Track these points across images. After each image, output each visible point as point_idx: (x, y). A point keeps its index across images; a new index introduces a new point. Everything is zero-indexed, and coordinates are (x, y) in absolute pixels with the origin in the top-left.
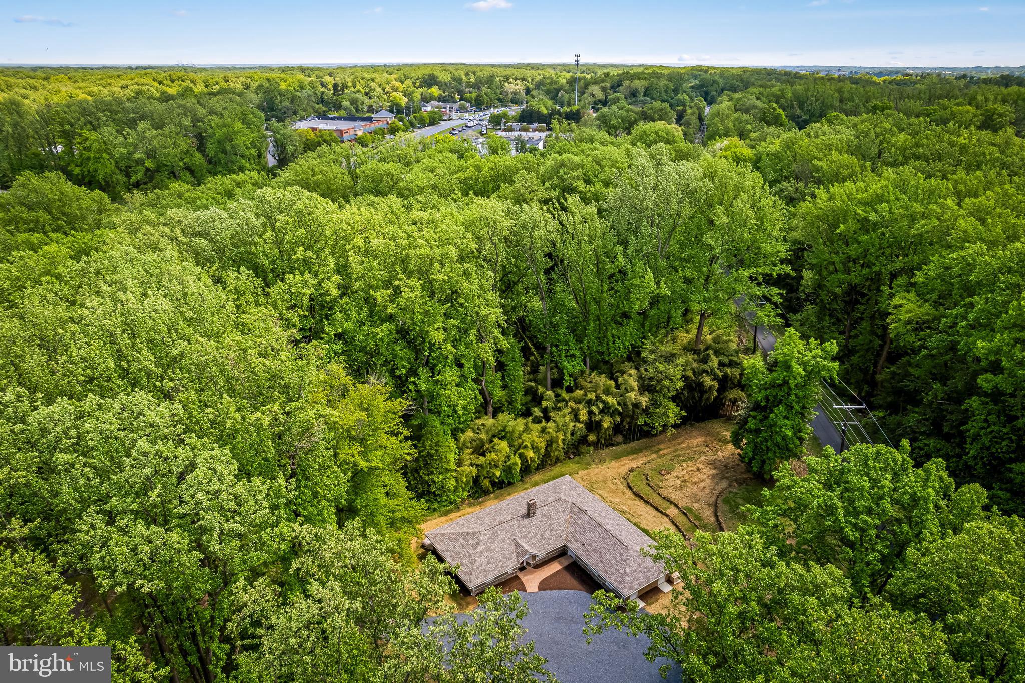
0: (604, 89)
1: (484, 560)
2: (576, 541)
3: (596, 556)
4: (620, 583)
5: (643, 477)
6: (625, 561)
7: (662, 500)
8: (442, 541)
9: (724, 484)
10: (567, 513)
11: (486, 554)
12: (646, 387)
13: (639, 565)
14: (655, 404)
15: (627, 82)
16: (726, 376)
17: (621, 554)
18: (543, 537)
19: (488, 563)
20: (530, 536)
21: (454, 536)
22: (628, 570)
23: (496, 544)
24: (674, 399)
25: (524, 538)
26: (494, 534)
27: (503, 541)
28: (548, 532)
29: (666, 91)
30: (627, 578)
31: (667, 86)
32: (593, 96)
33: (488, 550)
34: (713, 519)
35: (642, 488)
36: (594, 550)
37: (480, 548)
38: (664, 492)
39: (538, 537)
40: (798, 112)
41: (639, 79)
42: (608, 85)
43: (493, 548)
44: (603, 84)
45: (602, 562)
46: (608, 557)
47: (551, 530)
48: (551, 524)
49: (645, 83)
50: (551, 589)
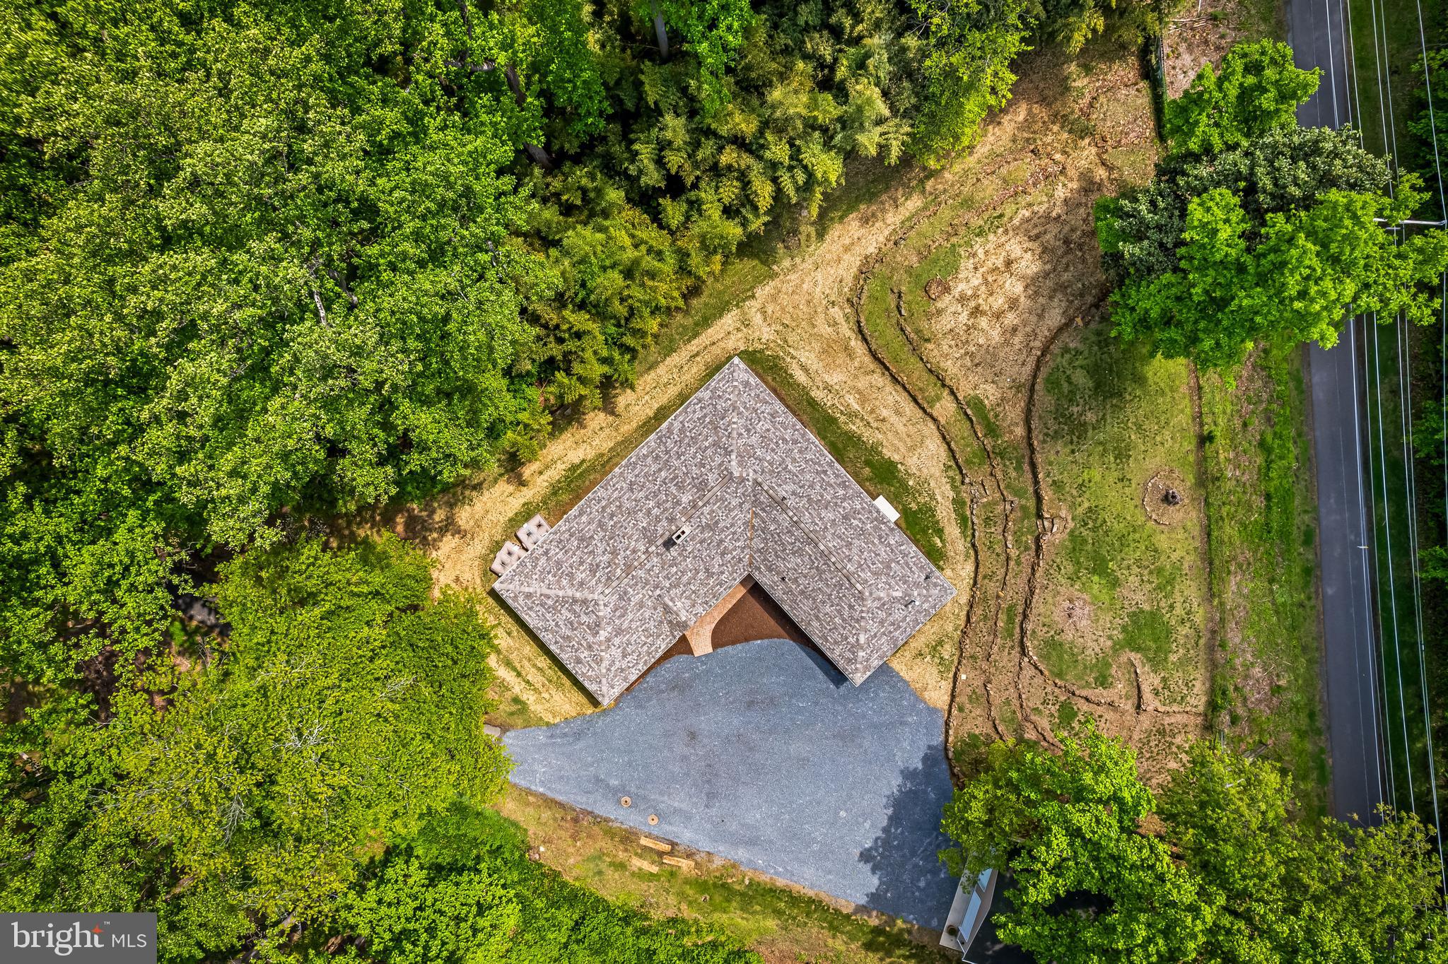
1: (616, 652)
2: (770, 569)
3: (806, 605)
4: (849, 661)
5: (891, 301)
6: (858, 621)
7: (926, 375)
8: (531, 609)
10: (746, 506)
11: (617, 641)
13: (882, 622)
17: (851, 607)
18: (709, 574)
19: (624, 656)
20: (685, 579)
21: (550, 602)
22: (862, 639)
23: (630, 616)
25: (676, 586)
26: (621, 598)
27: (641, 605)
28: (718, 560)
30: (861, 654)
33: (619, 632)
34: (1020, 431)
35: (887, 336)
36: (802, 592)
37: (603, 635)
39: (701, 575)
43: (625, 626)
45: (817, 618)
46: (828, 609)
47: (723, 554)
48: (721, 541)
50: (733, 643)
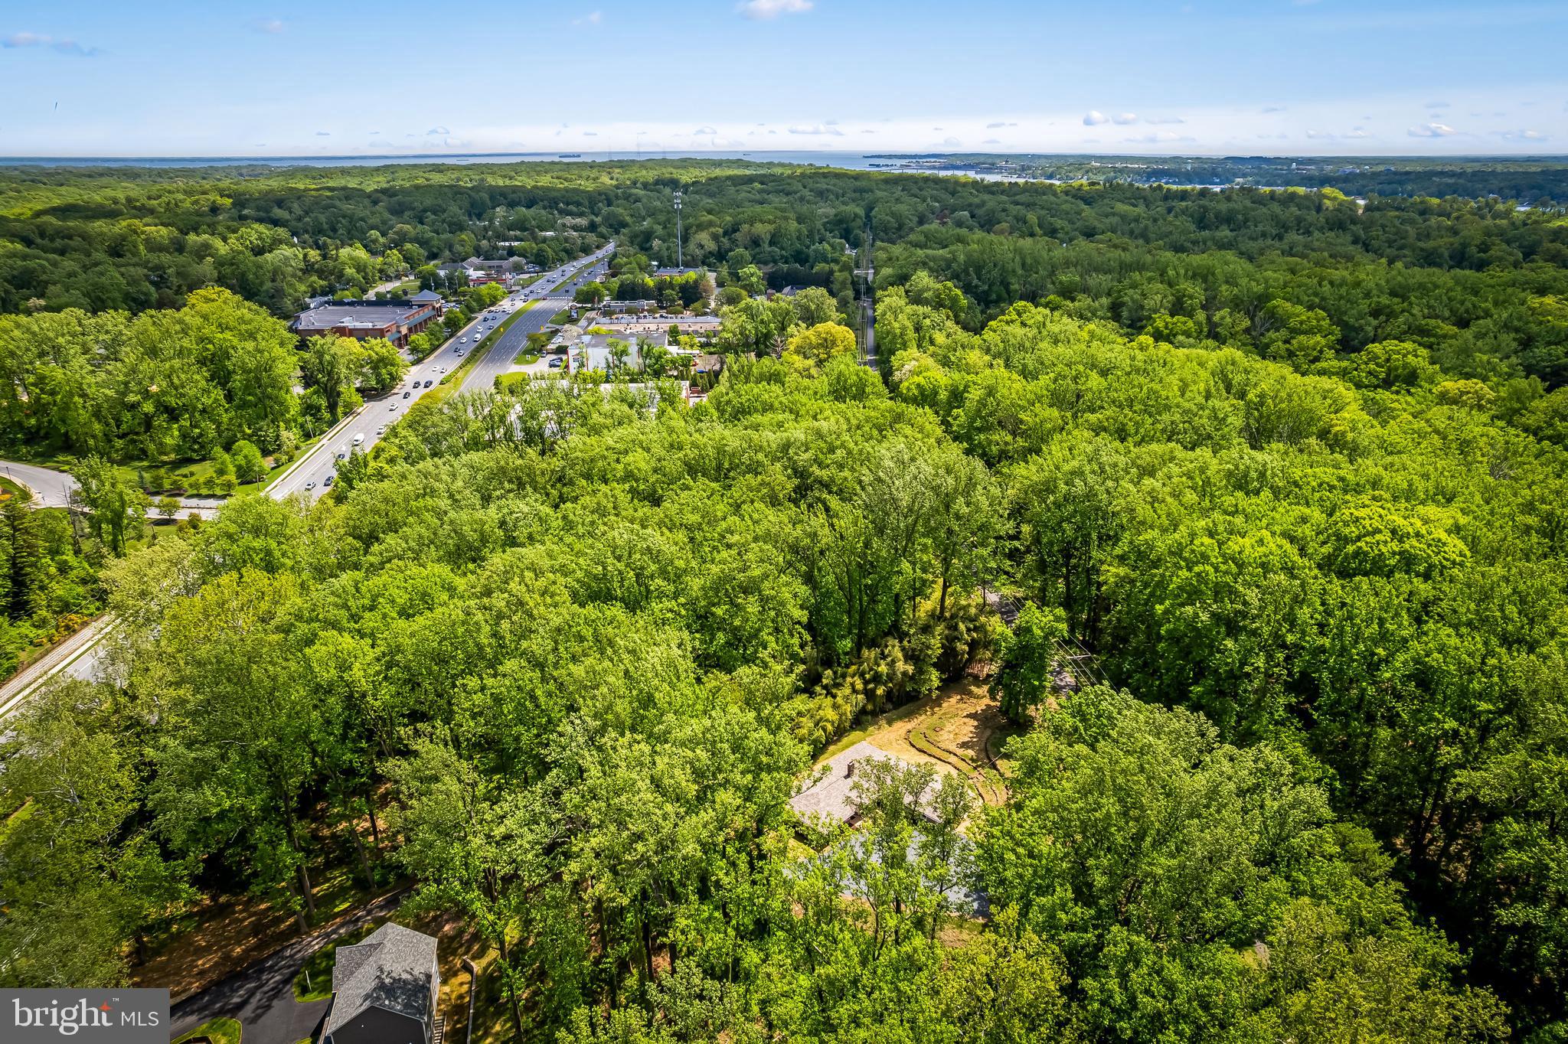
0: (715, 237)
5: (923, 735)
9: (988, 733)
12: (910, 656)
14: (920, 671)
15: (745, 227)
16: (973, 640)
23: (832, 800)
24: (935, 665)
27: (837, 797)
29: (798, 238)
31: (799, 231)
32: (702, 247)
33: (828, 805)
35: (923, 744)
37: (821, 805)
38: (942, 745)
40: (975, 282)
41: (762, 222)
42: (721, 231)
44: (713, 230)
49: (771, 227)
